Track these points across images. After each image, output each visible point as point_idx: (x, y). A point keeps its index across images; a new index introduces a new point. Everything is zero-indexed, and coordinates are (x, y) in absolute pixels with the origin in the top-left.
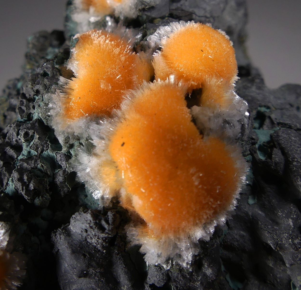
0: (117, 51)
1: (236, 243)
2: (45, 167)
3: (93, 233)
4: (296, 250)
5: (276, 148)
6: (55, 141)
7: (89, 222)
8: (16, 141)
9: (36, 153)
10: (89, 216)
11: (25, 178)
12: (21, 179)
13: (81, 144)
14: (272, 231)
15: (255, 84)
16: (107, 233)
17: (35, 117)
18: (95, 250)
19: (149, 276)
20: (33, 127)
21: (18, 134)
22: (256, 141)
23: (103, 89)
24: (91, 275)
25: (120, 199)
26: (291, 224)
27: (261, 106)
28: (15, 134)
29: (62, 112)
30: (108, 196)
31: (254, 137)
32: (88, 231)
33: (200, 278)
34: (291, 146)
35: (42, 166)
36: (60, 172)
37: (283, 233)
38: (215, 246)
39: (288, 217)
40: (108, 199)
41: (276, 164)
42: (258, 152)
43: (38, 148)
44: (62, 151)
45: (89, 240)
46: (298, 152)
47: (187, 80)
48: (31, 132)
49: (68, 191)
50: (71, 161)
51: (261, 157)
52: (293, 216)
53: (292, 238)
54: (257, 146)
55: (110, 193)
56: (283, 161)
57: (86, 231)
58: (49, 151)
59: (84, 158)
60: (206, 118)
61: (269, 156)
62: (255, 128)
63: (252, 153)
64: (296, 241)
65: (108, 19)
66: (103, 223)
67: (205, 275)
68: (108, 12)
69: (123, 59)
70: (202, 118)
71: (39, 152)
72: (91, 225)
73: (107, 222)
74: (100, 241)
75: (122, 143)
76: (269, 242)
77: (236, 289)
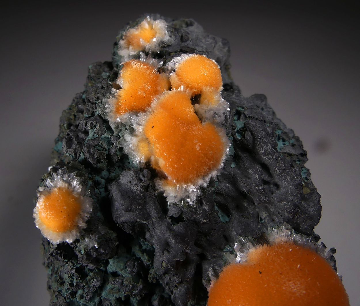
0: (148, 72)
1: (224, 192)
2: (104, 145)
3: (135, 183)
4: (261, 194)
5: (247, 131)
6: (109, 129)
7: (132, 176)
8: (85, 129)
9: (98, 136)
10: (132, 173)
11: (91, 151)
12: (89, 151)
13: (126, 129)
14: (246, 182)
15: (235, 94)
16: (143, 183)
17: (97, 113)
18: (136, 194)
19: (169, 211)
20: (96, 120)
21: (86, 124)
22: (235, 127)
23: (140, 95)
24: (134, 210)
25: (151, 163)
26: (258, 177)
27: (238, 107)
28: (84, 124)
29: (114, 109)
30: (143, 161)
31: (234, 125)
32: (132, 182)
33: (201, 212)
34: (256, 129)
35: (102, 144)
36: (113, 147)
37: (253, 183)
38: (211, 192)
39: (255, 173)
40: (143, 163)
41: (247, 140)
42: (237, 134)
43: (99, 133)
44: (114, 134)
45: (132, 188)
46: (261, 133)
47: (191, 88)
48: (94, 123)
49: (118, 159)
50: (120, 140)
51: (238, 137)
52: (259, 173)
53: (258, 186)
54: (236, 131)
55: (145, 159)
56: (252, 139)
57: (130, 182)
58: (106, 134)
59: (128, 137)
60: (203, 111)
61: (243, 136)
62: (234, 120)
63: (233, 135)
64: (260, 188)
65: (141, 53)
66: (141, 176)
67: (204, 210)
68: (141, 50)
69: (152, 76)
70: (201, 111)
71: (100, 135)
72: (134, 178)
73: (144, 176)
74: (139, 188)
75: (152, 126)
76: (244, 189)
77: (225, 222)
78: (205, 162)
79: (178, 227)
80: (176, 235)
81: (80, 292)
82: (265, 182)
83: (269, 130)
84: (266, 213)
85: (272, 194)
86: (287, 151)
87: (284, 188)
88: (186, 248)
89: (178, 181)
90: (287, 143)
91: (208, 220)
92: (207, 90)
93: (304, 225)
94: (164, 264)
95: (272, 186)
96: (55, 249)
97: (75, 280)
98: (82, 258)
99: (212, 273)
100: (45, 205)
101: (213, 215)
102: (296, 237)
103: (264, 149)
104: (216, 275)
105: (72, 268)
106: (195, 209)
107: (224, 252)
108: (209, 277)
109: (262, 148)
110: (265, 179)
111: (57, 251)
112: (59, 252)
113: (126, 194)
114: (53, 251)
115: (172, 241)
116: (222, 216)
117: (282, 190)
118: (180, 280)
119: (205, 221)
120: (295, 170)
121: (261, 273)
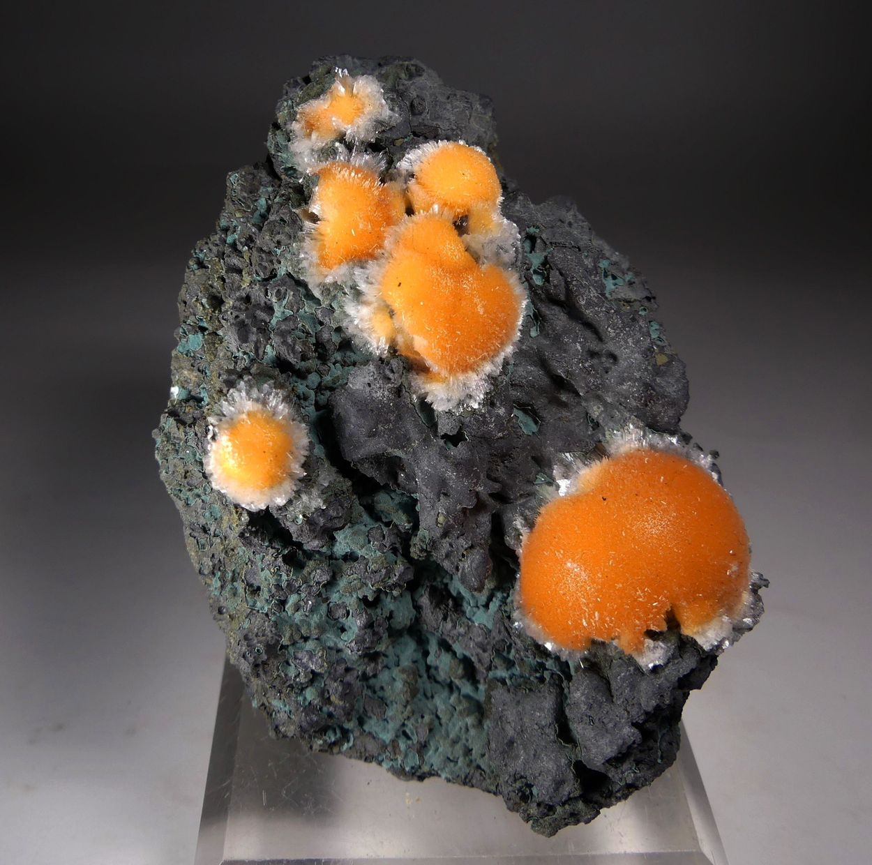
0: (367, 184)
1: (524, 381)
2: (307, 327)
3: (378, 385)
4: (588, 374)
5: (552, 269)
6: (309, 296)
7: (372, 374)
8: (265, 303)
9: (293, 314)
10: (372, 368)
11: (290, 341)
12: (284, 343)
13: (345, 294)
14: (561, 359)
16: (393, 383)
17: (282, 271)
18: (381, 405)
19: (439, 426)
20: (283, 283)
21: (266, 294)
22: (529, 266)
24: (381, 433)
25: (398, 348)
26: (579, 348)
27: (529, 227)
28: (262, 295)
29: (317, 261)
30: (384, 347)
31: (527, 262)
32: (372, 385)
33: (493, 419)
34: (568, 265)
35: (303, 326)
36: (323, 329)
37: (572, 359)
39: (575, 342)
40: (385, 349)
41: (555, 286)
42: (534, 277)
43: (293, 307)
44: (323, 306)
45: (374, 395)
46: (576, 270)
48: (283, 289)
49: (335, 349)
50: (335, 315)
51: (537, 281)
52: (580, 340)
53: (582, 362)
54: (532, 271)
55: (385, 343)
56: (562, 283)
57: (369, 385)
58: (306, 308)
59: (351, 309)
60: (480, 246)
61: (547, 280)
62: (526, 252)
63: (528, 279)
64: (586, 365)
65: (337, 144)
66: (388, 372)
67: (498, 415)
68: (333, 137)
70: (475, 246)
71: (295, 311)
72: (375, 377)
73: (392, 371)
74: (386, 393)
75: (398, 284)
76: (559, 371)
77: (530, 434)
78: (494, 333)
79: (459, 451)
80: (457, 465)
81: (293, 599)
82: (593, 354)
83: (588, 262)
84: (599, 408)
85: (607, 372)
86: (621, 296)
87: (625, 360)
88: (476, 484)
89: (452, 371)
90: (619, 281)
92: (478, 206)
94: (441, 519)
95: (604, 359)
96: (248, 526)
97: (284, 577)
98: (302, 531)
99: (521, 523)
100: (234, 446)
101: (511, 424)
102: (653, 438)
103: (585, 298)
104: (530, 524)
105: (276, 558)
106: (483, 415)
107: (537, 484)
108: (517, 530)
109: (582, 297)
110: (591, 349)
111: (250, 527)
112: (254, 529)
113: (366, 407)
114: (244, 530)
115: (451, 475)
116: (525, 424)
117: (623, 364)
118: (470, 542)
119: (500, 435)
120: (641, 327)
121: (605, 499)
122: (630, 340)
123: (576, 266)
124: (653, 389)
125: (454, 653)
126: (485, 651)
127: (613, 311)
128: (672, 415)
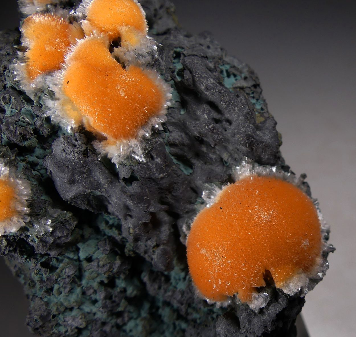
0: (54, 24)
1: (177, 141)
2: (26, 118)
3: (69, 150)
4: (212, 133)
5: (186, 70)
6: (29, 101)
7: (63, 143)
9: (17, 111)
10: (62, 139)
11: (12, 128)
13: (45, 94)
14: (196, 125)
15: (172, 35)
16: (78, 148)
17: (9, 85)
18: (74, 162)
19: (119, 174)
20: (8, 92)
22: (173, 70)
23: (49, 51)
24: (78, 181)
25: (85, 126)
26: (206, 117)
27: (176, 48)
29: (25, 75)
30: (75, 126)
32: (66, 150)
33: (154, 166)
34: (194, 66)
35: (23, 118)
36: (38, 120)
37: (202, 124)
38: (159, 143)
39: (203, 113)
40: (75, 128)
41: (187, 80)
42: (177, 77)
43: (17, 107)
44: (35, 104)
45: (68, 157)
46: (200, 69)
48: (7, 96)
49: (49, 132)
50: (43, 109)
51: (179, 79)
52: (206, 112)
53: (208, 125)
54: (176, 73)
55: (75, 123)
56: (191, 77)
57: (64, 151)
58: (25, 107)
59: (50, 103)
60: (122, 53)
61: (183, 77)
62: (174, 63)
63: (173, 78)
64: (210, 127)
65: (49, 6)
66: (73, 141)
67: (157, 164)
68: (48, 2)
69: (59, 27)
70: (120, 54)
71: (19, 109)
72: (66, 145)
73: (76, 140)
74: (76, 155)
75: (67, 81)
76: (195, 133)
77: (189, 174)
78: (136, 109)
79: (134, 188)
80: (131, 196)
81: (56, 286)
82: (217, 121)
83: (211, 65)
84: (227, 154)
85: (226, 131)
86: (239, 85)
87: (235, 121)
88: (148, 207)
89: (116, 137)
90: (238, 77)
91: (165, 174)
93: (265, 155)
94: (131, 231)
95: (224, 123)
97: (44, 276)
99: (186, 228)
101: (172, 169)
102: (259, 169)
103: (204, 84)
105: (36, 264)
106: (146, 164)
107: (196, 204)
108: (184, 233)
109: (202, 84)
110: (215, 117)
111: (8, 248)
114: (4, 250)
115: (130, 203)
116: (186, 169)
117: (235, 124)
119: (162, 175)
120: (241, 100)
121: (221, 208)
122: (236, 109)
123: (200, 66)
124: (253, 138)
125: (172, 306)
126: (182, 304)
127: (223, 91)
128: (269, 153)
